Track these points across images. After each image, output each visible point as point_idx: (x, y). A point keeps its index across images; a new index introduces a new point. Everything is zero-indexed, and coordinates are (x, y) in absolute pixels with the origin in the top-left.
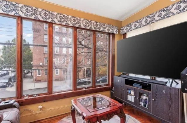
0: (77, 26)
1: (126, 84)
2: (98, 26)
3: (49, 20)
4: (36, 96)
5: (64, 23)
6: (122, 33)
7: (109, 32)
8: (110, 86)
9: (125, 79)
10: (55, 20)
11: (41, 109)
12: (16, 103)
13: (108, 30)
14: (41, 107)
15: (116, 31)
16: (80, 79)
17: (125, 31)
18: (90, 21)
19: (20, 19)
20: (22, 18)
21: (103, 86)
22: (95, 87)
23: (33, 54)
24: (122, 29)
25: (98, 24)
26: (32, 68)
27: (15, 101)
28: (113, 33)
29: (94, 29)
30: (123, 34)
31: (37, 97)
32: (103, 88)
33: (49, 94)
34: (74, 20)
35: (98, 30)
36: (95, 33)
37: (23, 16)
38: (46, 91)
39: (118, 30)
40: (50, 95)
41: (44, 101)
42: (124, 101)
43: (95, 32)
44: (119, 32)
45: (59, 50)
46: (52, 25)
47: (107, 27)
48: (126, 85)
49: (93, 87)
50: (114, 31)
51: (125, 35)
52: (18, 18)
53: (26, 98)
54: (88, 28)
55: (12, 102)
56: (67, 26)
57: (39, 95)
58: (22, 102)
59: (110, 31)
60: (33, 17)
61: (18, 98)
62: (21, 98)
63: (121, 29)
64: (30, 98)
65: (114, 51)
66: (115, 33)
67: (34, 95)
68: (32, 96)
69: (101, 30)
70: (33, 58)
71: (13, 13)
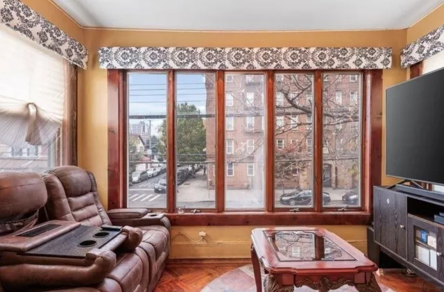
0: (272, 67)
1: (410, 211)
2: (327, 58)
3: (216, 67)
4: (196, 212)
5: (245, 67)
6: (406, 65)
7: (362, 67)
8: (367, 213)
9: (408, 198)
10: (227, 64)
11: (204, 238)
12: (165, 220)
13: (358, 62)
14: (203, 233)
15: (385, 62)
16: (301, 190)
17: (417, 57)
18: (303, 49)
19: (171, 73)
20: (174, 71)
21: (343, 211)
22: (322, 211)
23: (207, 134)
24: (405, 51)
25: (325, 52)
26: (205, 160)
27: (165, 216)
28: (374, 68)
29: (314, 67)
30: (412, 67)
31: (197, 214)
32: (344, 215)
33: (219, 212)
34: (266, 57)
35: (326, 67)
36: (319, 77)
37: (175, 67)
38: (213, 206)
39: (390, 59)
40: (220, 214)
41: (209, 225)
42: (404, 259)
43: (318, 73)
44: (396, 62)
45: (255, 121)
46: (224, 74)
47: (352, 55)
48: (410, 215)
49: (316, 210)
50: (375, 63)
51: (416, 67)
52: (169, 73)
53: (180, 213)
54: (300, 67)
55: (160, 215)
56: (251, 71)
57: (201, 210)
58: (175, 220)
59: (365, 64)
60: (189, 66)
61: (169, 212)
62: (173, 211)
63: (402, 54)
64: (186, 214)
65: (381, 118)
66: (380, 66)
67: (193, 209)
68: (189, 210)
69: (334, 67)
70: (207, 141)
71: (161, 66)
